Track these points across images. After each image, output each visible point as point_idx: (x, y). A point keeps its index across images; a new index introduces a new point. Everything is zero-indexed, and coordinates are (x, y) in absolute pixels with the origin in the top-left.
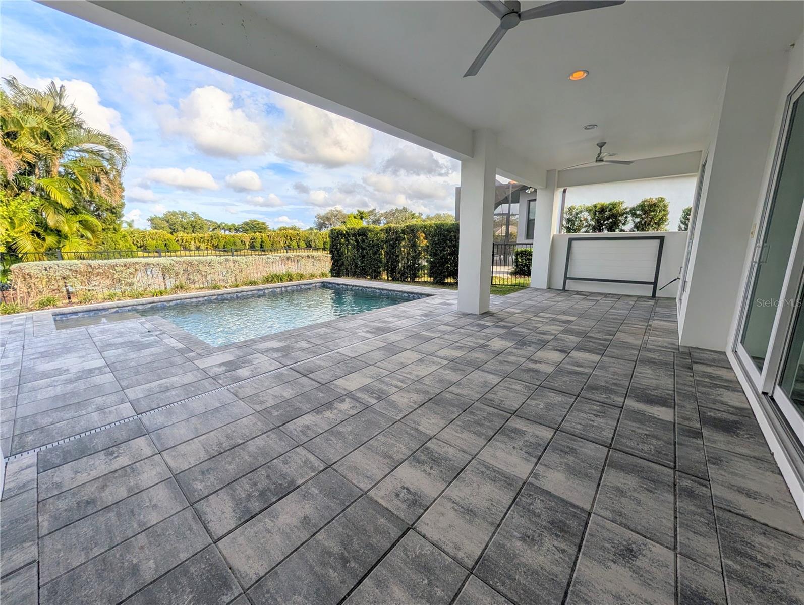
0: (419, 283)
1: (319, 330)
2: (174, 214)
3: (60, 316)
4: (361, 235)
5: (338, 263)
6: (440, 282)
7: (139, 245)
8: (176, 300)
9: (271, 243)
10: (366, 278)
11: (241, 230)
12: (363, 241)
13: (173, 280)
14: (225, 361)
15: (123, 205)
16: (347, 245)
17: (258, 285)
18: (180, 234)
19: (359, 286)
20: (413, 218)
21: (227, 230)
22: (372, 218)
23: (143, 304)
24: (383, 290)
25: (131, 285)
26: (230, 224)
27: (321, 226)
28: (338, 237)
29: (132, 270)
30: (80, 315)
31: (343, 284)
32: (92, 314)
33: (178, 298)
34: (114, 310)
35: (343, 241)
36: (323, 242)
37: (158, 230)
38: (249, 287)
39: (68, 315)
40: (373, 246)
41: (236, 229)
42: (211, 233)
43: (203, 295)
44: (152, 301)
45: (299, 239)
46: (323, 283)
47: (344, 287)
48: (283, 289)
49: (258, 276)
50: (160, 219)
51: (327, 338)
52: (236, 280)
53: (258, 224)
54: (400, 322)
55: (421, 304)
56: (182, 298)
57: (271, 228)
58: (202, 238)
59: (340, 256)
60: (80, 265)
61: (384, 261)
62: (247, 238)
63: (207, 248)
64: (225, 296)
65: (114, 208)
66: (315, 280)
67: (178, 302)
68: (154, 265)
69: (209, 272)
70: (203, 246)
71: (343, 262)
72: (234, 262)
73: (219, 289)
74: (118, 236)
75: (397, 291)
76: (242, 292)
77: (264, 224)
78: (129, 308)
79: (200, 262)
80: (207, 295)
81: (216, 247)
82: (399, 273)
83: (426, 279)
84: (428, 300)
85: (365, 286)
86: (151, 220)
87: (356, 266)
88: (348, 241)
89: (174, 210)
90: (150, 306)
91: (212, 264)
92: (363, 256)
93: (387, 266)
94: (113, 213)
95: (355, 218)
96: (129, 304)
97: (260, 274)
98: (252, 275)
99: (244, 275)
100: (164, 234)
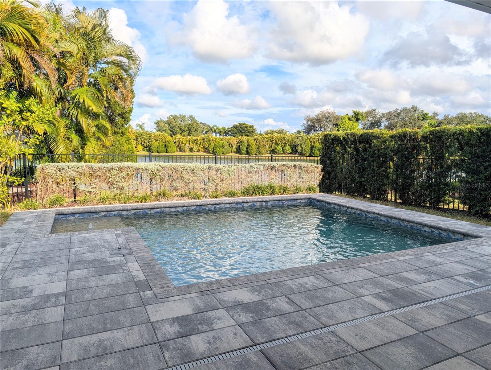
0: (444, 210)
1: (305, 280)
2: (175, 118)
3: (61, 216)
4: (363, 142)
5: (330, 176)
6: (481, 213)
7: (145, 145)
8: (157, 208)
9: (257, 146)
10: (365, 197)
11: (230, 133)
12: (365, 150)
13: (158, 186)
14: (181, 315)
15: (131, 110)
16: (343, 155)
17: (238, 196)
18: (178, 136)
19: (357, 209)
20: (424, 119)
21: (218, 133)
22: (370, 119)
23: (127, 210)
24: (391, 217)
25: (122, 188)
26: (221, 127)
27: (310, 129)
28: (333, 144)
29: (124, 174)
30: (77, 216)
31: (335, 204)
32: (86, 216)
33: (159, 206)
34: (103, 214)
35: (338, 148)
36: (310, 147)
37: (162, 132)
38: (228, 198)
39: (68, 216)
40: (379, 157)
41: (225, 132)
42: (203, 136)
43: (182, 205)
44: (136, 207)
45: (285, 143)
46: (309, 199)
47: (336, 207)
48: (264, 204)
49: (238, 187)
50: (164, 122)
51: (317, 297)
52: (216, 190)
53: (247, 127)
54: (430, 284)
55: (460, 252)
56: (163, 206)
57: (258, 131)
58: (195, 140)
59: (333, 167)
60: (85, 168)
61: (393, 176)
62: (234, 141)
63: (199, 150)
64: (203, 207)
65: (124, 114)
66: (300, 195)
67: (158, 210)
68: (143, 170)
69: (191, 179)
70: (195, 148)
71: (336, 175)
72: (217, 170)
73: (198, 198)
74: (124, 139)
75: (414, 222)
76: (220, 204)
77: (252, 127)
78: (116, 213)
79: (184, 169)
80: (186, 205)
81: (206, 150)
82: (413, 194)
83: (457, 205)
84: (470, 245)
85: (365, 209)
86: (157, 123)
87: (353, 181)
88: (345, 150)
89: (176, 114)
90: (133, 212)
91: (195, 171)
92: (364, 169)
93: (397, 184)
94: (123, 118)
95: (349, 119)
96: (116, 209)
97: (241, 185)
98: (233, 186)
99: (225, 184)
100: (165, 136)
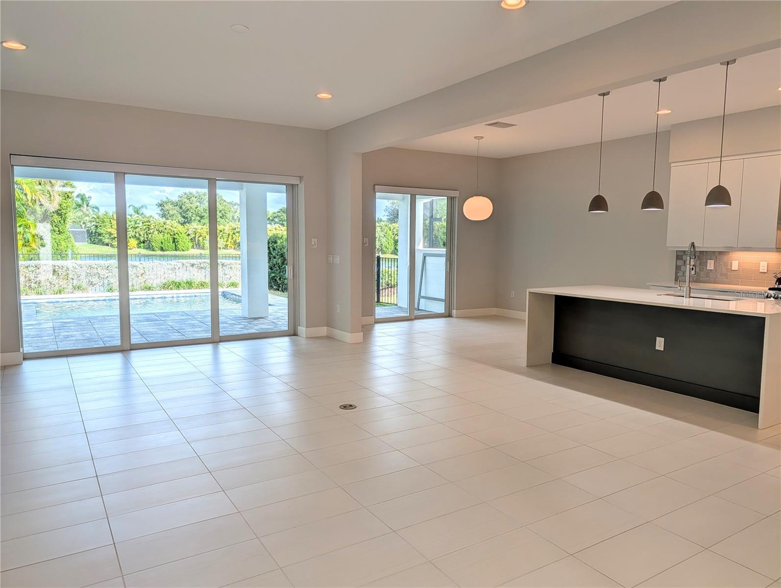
7: (142, 239)
17: (154, 290)
18: (194, 226)
37: (167, 219)
38: (143, 292)
49: (156, 283)
50: (172, 204)
52: (133, 285)
72: (132, 267)
86: (161, 205)
97: (159, 280)
98: (149, 281)
99: (141, 280)
100: (174, 225)
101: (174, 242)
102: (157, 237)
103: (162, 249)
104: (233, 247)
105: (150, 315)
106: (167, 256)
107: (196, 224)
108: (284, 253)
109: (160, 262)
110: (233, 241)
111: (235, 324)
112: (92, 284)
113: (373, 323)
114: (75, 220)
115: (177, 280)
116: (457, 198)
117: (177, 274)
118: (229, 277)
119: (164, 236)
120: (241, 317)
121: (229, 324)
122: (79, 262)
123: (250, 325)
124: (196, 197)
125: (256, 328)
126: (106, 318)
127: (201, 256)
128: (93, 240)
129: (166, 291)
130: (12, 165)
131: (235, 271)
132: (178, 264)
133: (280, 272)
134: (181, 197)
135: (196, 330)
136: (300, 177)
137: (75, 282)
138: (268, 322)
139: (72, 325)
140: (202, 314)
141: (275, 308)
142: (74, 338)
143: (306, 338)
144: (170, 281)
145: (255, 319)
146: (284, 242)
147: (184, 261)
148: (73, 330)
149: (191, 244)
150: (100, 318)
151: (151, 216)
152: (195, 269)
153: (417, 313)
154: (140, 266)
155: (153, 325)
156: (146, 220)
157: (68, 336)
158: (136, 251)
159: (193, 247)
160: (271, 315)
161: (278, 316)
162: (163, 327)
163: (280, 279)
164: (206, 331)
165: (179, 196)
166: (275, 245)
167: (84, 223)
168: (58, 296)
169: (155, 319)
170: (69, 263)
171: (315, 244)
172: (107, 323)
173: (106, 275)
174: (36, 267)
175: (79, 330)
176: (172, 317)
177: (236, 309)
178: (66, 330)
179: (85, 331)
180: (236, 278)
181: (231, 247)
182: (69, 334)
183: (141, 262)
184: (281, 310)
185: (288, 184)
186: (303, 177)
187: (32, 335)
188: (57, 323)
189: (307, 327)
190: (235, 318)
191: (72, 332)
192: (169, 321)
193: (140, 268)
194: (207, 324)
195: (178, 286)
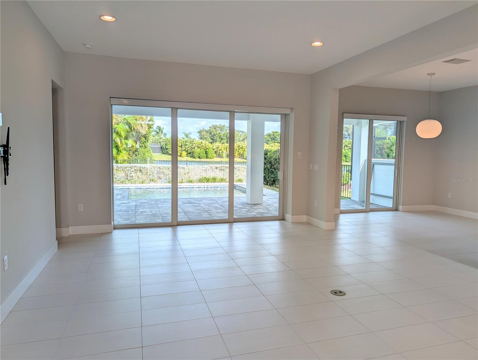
2: (215, 127)
7: (189, 152)
17: (194, 183)
37: (203, 140)
38: (188, 183)
48: (206, 186)
49: (195, 178)
50: (205, 131)
97: (197, 177)
98: (192, 177)
99: (187, 176)
100: (206, 143)
101: (206, 153)
102: (197, 150)
103: (199, 158)
104: (238, 156)
105: (191, 200)
106: (203, 162)
107: (218, 143)
108: (272, 161)
109: (198, 166)
110: (238, 153)
111: (242, 208)
112: (160, 178)
113: (339, 213)
114: (155, 141)
115: (207, 177)
116: (405, 122)
117: (208, 173)
118: (237, 176)
119: (201, 150)
120: (246, 203)
121: (239, 208)
122: (153, 165)
123: (251, 209)
124: (219, 128)
125: (256, 211)
126: (166, 200)
127: (221, 162)
128: (164, 152)
129: (201, 183)
130: (111, 104)
131: (241, 172)
132: (208, 167)
133: (268, 173)
134: (211, 127)
135: (218, 211)
136: (291, 108)
137: (151, 176)
138: (262, 207)
139: (146, 204)
140: (222, 200)
141: (267, 197)
142: (146, 214)
143: (292, 223)
144: (203, 177)
145: (255, 205)
146: (272, 154)
147: (212, 165)
148: (146, 208)
149: (215, 155)
150: (162, 200)
151: (194, 139)
152: (218, 171)
153: (371, 207)
154: (187, 168)
155: (192, 206)
156: (191, 140)
157: (142, 212)
158: (185, 158)
159: (216, 157)
160: (265, 202)
161: (269, 203)
162: (198, 208)
163: (268, 177)
164: (225, 212)
165: (210, 127)
166: (266, 156)
167: (160, 143)
168: (142, 185)
169: (194, 202)
170: (148, 166)
171: (300, 156)
172: (166, 204)
173: (168, 173)
174: (131, 167)
175: (149, 208)
176: (204, 201)
177: (242, 197)
178: (142, 208)
179: (152, 208)
180: (242, 176)
181: (237, 157)
182: (144, 210)
183: (187, 166)
184: (270, 199)
185: (282, 114)
186: (293, 108)
187: (124, 210)
188: (138, 202)
189: (292, 215)
190: (242, 203)
191: (146, 209)
192: (202, 204)
193: (187, 169)
194: (225, 207)
195: (208, 180)
